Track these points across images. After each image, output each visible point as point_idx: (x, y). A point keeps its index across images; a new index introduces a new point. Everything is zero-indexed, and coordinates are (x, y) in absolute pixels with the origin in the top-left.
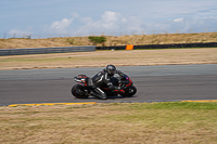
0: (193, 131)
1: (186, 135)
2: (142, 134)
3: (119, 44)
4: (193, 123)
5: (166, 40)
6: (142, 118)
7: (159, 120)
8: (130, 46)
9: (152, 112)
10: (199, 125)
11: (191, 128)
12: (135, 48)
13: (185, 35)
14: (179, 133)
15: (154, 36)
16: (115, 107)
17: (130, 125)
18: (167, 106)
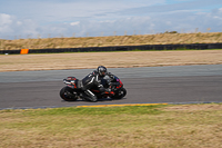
0: (88, 137)
1: (81, 141)
2: (35, 142)
3: (13, 49)
4: (87, 129)
5: (62, 44)
6: (36, 125)
7: (53, 127)
8: (25, 51)
9: (47, 118)
10: (93, 131)
11: (86, 134)
12: (30, 52)
13: (81, 39)
14: (74, 139)
15: (50, 40)
16: (7, 114)
17: (23, 132)
18: (62, 112)
